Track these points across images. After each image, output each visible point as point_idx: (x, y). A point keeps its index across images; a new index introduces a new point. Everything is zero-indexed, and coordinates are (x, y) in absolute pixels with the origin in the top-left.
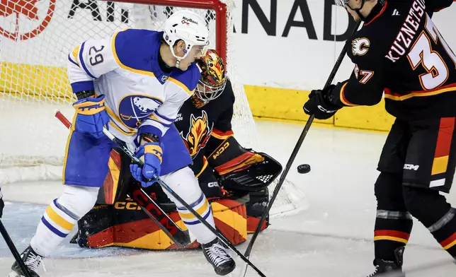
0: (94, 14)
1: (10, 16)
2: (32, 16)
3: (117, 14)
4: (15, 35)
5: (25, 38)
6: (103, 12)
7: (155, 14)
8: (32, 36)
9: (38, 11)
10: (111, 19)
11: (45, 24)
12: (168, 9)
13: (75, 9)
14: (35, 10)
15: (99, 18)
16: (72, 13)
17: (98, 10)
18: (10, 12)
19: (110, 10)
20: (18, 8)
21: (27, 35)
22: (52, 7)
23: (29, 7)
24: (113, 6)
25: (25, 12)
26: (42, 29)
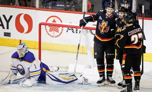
0: (73, 31)
1: (52, 32)
2: (57, 32)
3: (78, 32)
4: (53, 36)
5: (55, 37)
6: (75, 31)
7: (87, 32)
8: (57, 37)
9: (59, 31)
10: (77, 33)
11: (60, 34)
12: (90, 30)
13: (68, 30)
14: (58, 30)
15: (74, 32)
16: (67, 31)
17: (73, 30)
18: (52, 31)
19: (76, 31)
20: (54, 30)
22: (62, 30)
23: (57, 30)
24: (77, 30)
25: (56, 31)
26: (60, 35)
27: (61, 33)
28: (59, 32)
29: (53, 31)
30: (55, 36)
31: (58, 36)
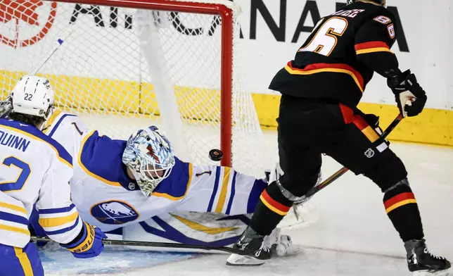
0: (97, 20)
1: (9, 22)
3: (121, 20)
4: (13, 42)
5: (24, 45)
6: (106, 18)
7: (159, 20)
8: (32, 43)
9: (38, 18)
10: (114, 25)
11: (45, 31)
12: (172, 14)
13: (76, 15)
14: (35, 16)
15: (102, 24)
16: (73, 19)
17: (100, 16)
18: (9, 18)
19: (113, 16)
20: (17, 14)
21: (27, 41)
22: (53, 13)
23: (29, 12)
24: (116, 11)
25: (25, 18)
26: (42, 36)
27: (48, 25)
28: (37, 24)
29: (13, 21)
30: (21, 39)
31: (34, 38)
